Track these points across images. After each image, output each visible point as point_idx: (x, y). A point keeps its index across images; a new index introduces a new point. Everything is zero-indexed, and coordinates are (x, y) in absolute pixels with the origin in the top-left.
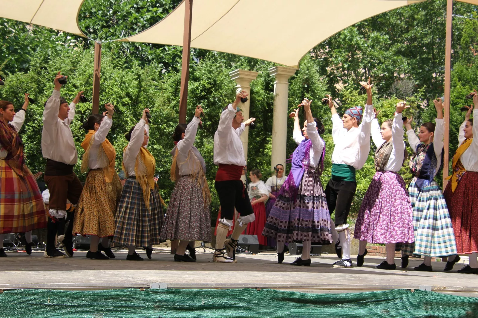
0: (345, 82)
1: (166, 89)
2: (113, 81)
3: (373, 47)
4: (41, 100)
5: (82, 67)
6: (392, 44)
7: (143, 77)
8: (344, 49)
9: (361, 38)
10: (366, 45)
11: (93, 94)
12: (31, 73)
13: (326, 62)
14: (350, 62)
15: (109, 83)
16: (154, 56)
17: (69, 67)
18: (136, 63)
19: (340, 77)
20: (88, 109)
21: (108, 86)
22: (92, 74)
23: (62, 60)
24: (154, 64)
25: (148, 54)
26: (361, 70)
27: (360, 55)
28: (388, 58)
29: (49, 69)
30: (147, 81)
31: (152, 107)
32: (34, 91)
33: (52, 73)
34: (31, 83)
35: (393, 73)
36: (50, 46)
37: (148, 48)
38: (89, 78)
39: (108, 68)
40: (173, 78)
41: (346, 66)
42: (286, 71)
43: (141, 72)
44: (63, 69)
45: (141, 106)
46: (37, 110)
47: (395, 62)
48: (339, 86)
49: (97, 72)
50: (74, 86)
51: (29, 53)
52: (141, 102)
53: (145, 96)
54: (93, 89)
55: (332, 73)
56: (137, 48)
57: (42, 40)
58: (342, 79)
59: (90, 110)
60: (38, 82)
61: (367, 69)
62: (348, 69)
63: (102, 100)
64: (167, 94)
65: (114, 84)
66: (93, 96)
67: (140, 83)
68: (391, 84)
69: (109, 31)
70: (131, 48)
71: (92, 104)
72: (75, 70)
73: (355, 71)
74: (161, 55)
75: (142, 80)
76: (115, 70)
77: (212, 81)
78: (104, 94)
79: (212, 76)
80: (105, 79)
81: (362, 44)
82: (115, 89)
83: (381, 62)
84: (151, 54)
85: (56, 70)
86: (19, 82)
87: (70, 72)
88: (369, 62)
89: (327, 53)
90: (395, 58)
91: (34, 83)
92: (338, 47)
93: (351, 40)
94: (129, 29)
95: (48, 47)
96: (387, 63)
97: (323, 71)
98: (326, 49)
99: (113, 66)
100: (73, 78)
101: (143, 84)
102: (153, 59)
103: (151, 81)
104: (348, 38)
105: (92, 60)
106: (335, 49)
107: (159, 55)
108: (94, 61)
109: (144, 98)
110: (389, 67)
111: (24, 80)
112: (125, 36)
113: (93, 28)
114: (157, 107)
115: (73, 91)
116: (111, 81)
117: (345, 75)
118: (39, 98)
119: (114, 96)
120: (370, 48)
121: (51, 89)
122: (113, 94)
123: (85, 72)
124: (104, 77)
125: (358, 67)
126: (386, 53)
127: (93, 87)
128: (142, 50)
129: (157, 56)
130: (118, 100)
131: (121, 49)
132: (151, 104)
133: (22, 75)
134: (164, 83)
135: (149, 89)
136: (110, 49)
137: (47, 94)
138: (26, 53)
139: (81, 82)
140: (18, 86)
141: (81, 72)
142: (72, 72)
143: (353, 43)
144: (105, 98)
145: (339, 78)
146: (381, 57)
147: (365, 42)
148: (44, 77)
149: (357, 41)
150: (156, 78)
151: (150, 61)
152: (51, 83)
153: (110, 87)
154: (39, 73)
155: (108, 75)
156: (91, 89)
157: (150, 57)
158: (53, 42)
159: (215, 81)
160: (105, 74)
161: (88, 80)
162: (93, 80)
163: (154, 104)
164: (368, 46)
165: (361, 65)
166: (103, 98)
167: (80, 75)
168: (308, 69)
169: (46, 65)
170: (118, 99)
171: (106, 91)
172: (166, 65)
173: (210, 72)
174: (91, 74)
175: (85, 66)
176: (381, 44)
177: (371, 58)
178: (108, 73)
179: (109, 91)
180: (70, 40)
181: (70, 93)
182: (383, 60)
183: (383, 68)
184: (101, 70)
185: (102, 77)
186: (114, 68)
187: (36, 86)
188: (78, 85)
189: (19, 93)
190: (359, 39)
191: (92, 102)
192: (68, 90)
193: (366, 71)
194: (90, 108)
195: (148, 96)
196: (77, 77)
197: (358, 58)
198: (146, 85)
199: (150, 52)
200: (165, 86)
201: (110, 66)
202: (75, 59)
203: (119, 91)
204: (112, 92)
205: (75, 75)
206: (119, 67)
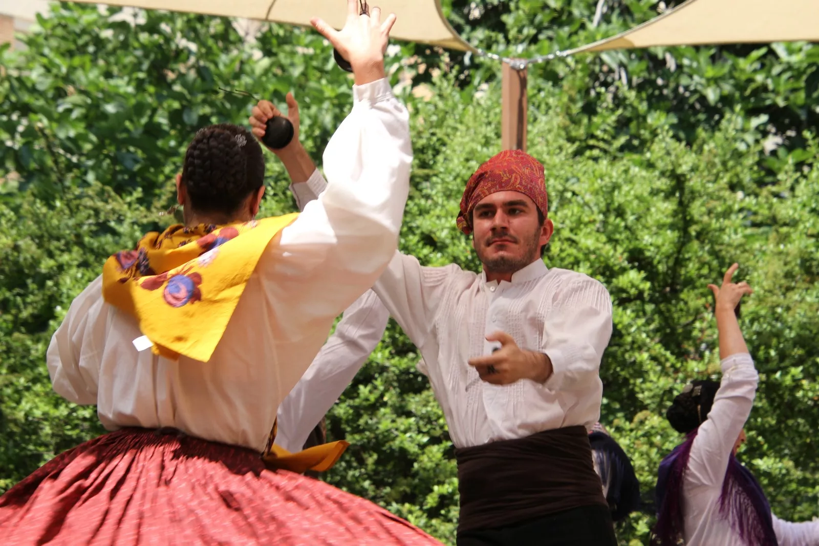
1: (793, 224)
2: (575, 209)
5: (457, 165)
7: (694, 182)
15: (560, 218)
21: (558, 231)
24: (734, 121)
39: (555, 160)
43: (687, 161)
45: (693, 299)
50: (429, 240)
52: (689, 283)
53: (708, 258)
64: (799, 243)
65: (579, 221)
67: (683, 207)
70: (634, 65)
72: (427, 178)
75: (694, 195)
76: (583, 165)
82: (587, 240)
99: (571, 148)
100: (422, 212)
101: (697, 209)
103: (726, 194)
105: (490, 132)
108: (498, 135)
109: (703, 264)
112: (607, 20)
116: (567, 211)
131: (597, 73)
134: (780, 196)
135: (722, 230)
136: (556, 80)
142: (418, 186)
150: (746, 178)
153: (566, 233)
155: (553, 185)
171: (548, 249)
172: (781, 119)
175: (467, 160)
178: (556, 177)
179: (562, 250)
180: (397, 59)
186: (578, 153)
188: (442, 235)
195: (716, 255)
196: (436, 204)
198: (710, 212)
199: (710, 73)
200: (786, 210)
201: (561, 148)
202: (426, 135)
203: (600, 245)
204: (573, 251)
205: (427, 197)
206: (596, 152)
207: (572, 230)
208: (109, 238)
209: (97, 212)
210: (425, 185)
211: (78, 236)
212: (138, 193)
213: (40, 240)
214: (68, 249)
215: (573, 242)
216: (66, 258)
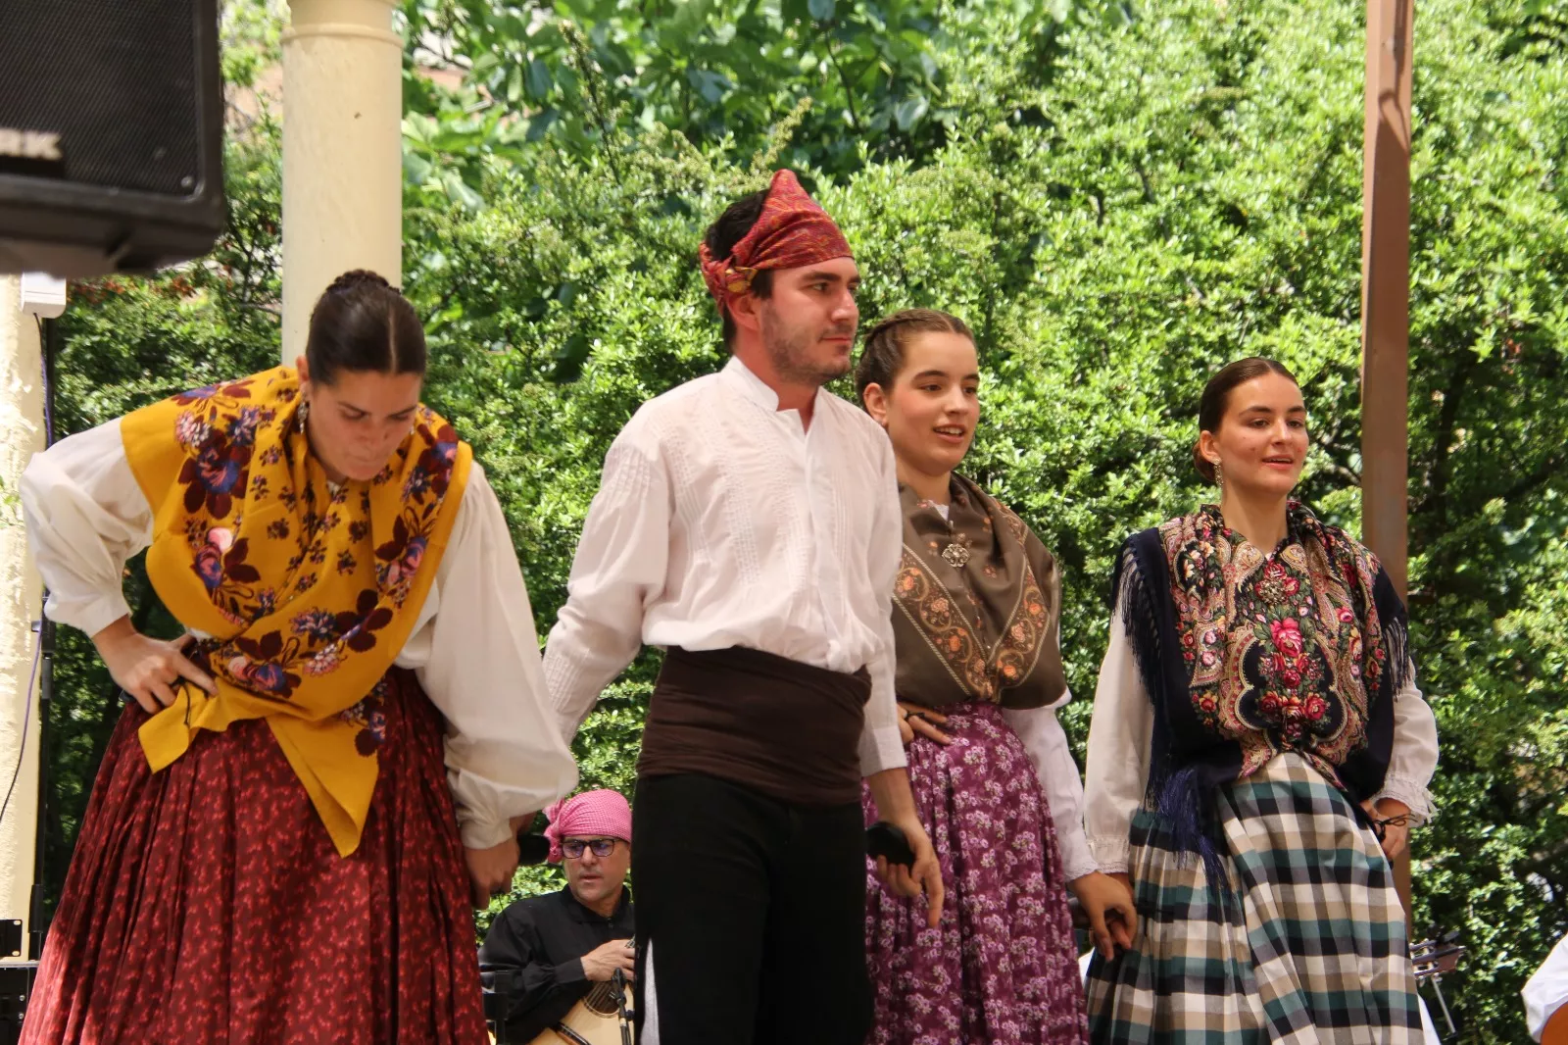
2: (1501, 150)
4: (1019, 338)
5: (1286, 77)
11: (1364, 261)
12: (953, 161)
17: (1193, 93)
20: (1332, 367)
21: (1468, 192)
22: (1354, 124)
23: (1146, 50)
29: (1065, 122)
32: (977, 278)
33: (1087, 141)
34: (955, 225)
38: (1335, 148)
39: (1466, 63)
44: (1156, 105)
46: (999, 406)
49: (1389, 105)
50: (1233, 215)
54: (1366, 227)
59: (1348, 373)
60: (996, 213)
63: (1427, 297)
65: (1509, 172)
66: (1363, 277)
71: (1358, 328)
72: (1231, 103)
76: (1521, 70)
78: (1439, 249)
80: (1445, 146)
82: (1523, 207)
85: (1111, 122)
86: (883, 228)
87: (1200, 124)
91: (971, 229)
99: (1496, 40)
100: (1221, 165)
105: (1347, 16)
108: (1361, 22)
111: (912, 216)
115: (1224, 253)
116: (1486, 155)
118: (1010, 325)
119: (1516, 260)
121: (1080, 253)
122: (1503, 248)
123: (1302, 110)
124: (1436, 131)
127: (1363, 208)
130: (1542, 285)
133: (894, 179)
137: (1056, 288)
139: (1278, 181)
140: (877, 254)
141: (1277, 116)
142: (1214, 119)
144: (1452, 279)
148: (1034, 174)
152: (1080, 213)
153: (1483, 196)
154: (1003, 155)
155: (1461, 110)
156: (1350, 227)
160: (1443, 110)
161: (1324, 165)
162: (1359, 167)
166: (1433, 282)
167: (1269, 137)
169: (1044, 99)
170: (1545, 275)
171: (1450, 225)
174: (1344, 118)
175: (1305, 69)
178: (1467, 95)
179: (1474, 227)
181: (1206, 266)
184: (1416, 81)
185: (1420, 132)
186: (1505, 53)
187: (987, 241)
188: (1257, 205)
191: (1355, 317)
192: (1195, 248)
194: (1346, 359)
196: (1246, 149)
201: (1477, 42)
202: (1232, 25)
203: (1547, 216)
204: (1498, 228)
205: (1231, 138)
206: (1542, 47)
207: (1493, 190)
208: (679, 220)
209: (659, 175)
210: (1227, 115)
211: (628, 216)
212: (728, 141)
213: (566, 224)
214: (611, 238)
215: (1495, 211)
216: (608, 255)
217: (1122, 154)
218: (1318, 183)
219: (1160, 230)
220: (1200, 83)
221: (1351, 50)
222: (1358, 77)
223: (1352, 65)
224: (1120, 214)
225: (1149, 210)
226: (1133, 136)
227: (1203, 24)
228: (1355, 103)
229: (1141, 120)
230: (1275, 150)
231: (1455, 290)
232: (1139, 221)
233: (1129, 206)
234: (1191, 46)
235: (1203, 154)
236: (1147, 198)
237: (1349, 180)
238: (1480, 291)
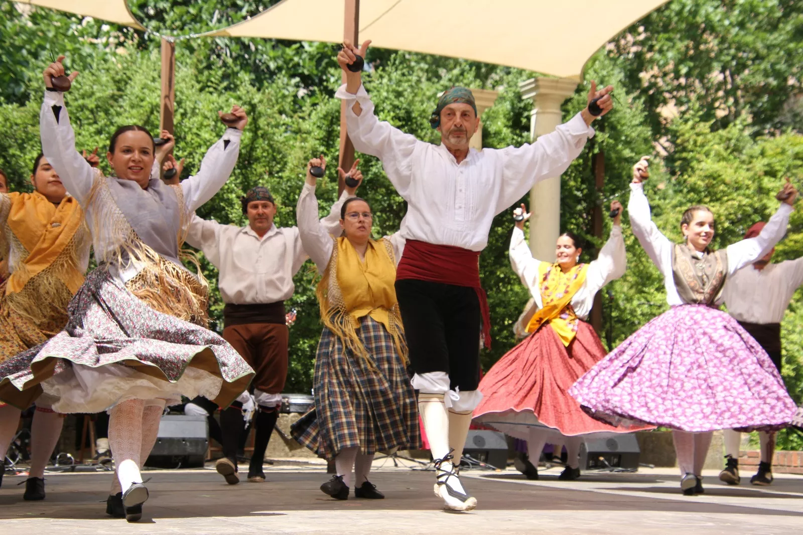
0: (679, 103)
1: (309, 133)
2: (200, 118)
3: (741, 25)
5: (137, 90)
6: (786, 15)
7: (260, 108)
8: (680, 31)
9: (717, 8)
10: (726, 22)
12: (32, 106)
13: (640, 62)
14: (692, 58)
15: (191, 123)
16: (280, 62)
17: (109, 92)
18: (245, 77)
19: (670, 92)
21: (190, 129)
22: (157, 106)
23: (94, 78)
24: (282, 79)
25: (269, 59)
26: (716, 76)
27: (711, 43)
28: (774, 46)
30: (269, 116)
31: (281, 170)
33: (76, 104)
34: (33, 126)
35: (785, 80)
36: (69, 46)
37: (269, 46)
38: (152, 113)
39: (190, 92)
40: (322, 109)
41: (684, 70)
42: (556, 88)
43: (257, 97)
44: (98, 95)
45: (259, 168)
47: (790, 54)
48: (668, 111)
49: (167, 99)
51: (25, 63)
52: (257, 160)
53: (267, 148)
55: (653, 85)
56: (246, 48)
57: (51, 35)
58: (674, 97)
61: (728, 73)
62: (688, 75)
64: (311, 143)
65: (202, 125)
67: (255, 120)
68: (781, 103)
69: (188, 12)
70: (234, 46)
72: (121, 96)
73: (702, 78)
74: (296, 59)
75: (260, 115)
76: (204, 95)
77: (402, 113)
78: (182, 145)
79: (403, 102)
80: (184, 115)
81: (719, 21)
82: (206, 134)
83: (759, 58)
84: (275, 59)
85: (83, 98)
86: (8, 124)
87: (111, 102)
88: (734, 57)
89: (642, 43)
90: (792, 45)
92: (666, 28)
93: (694, 13)
94: (227, 7)
95: (64, 50)
96: (773, 58)
97: (632, 81)
98: (639, 34)
99: (198, 86)
100: (118, 114)
101: (262, 122)
102: (279, 69)
103: (277, 116)
104: (687, 8)
105: (155, 75)
106: (658, 33)
107: (291, 60)
108: (160, 77)
109: (264, 151)
110: (778, 67)
111: (19, 121)
112: (219, 21)
113: (155, 7)
114: (292, 170)
116: (195, 119)
117: (679, 87)
119: (204, 149)
120: (737, 29)
122: (200, 146)
123: (142, 100)
124: (181, 111)
125: (710, 70)
126: (772, 37)
128: (257, 49)
129: (286, 62)
131: (214, 49)
132: (278, 163)
133: (13, 110)
134: (303, 118)
135: (274, 134)
136: (192, 50)
138: (19, 63)
140: (6, 132)
141: (135, 101)
142: (116, 100)
143: (699, 19)
144: (186, 153)
145: (667, 95)
146: (759, 45)
147: (726, 15)
149: (707, 16)
150: (287, 108)
151: (272, 74)
153: (194, 130)
155: (189, 105)
157: (272, 65)
158: (73, 39)
159: (408, 113)
160: (183, 105)
161: (149, 117)
162: (159, 118)
163: (285, 163)
164: (731, 24)
165: (717, 66)
166: (180, 154)
167: (132, 107)
168: (602, 82)
171: (185, 138)
172: (306, 81)
173: (399, 94)
174: (154, 103)
175: (143, 88)
176: (760, 18)
177: (738, 49)
178: (190, 101)
179: (192, 139)
180: (108, 32)
182: (764, 52)
183: (765, 70)
184: (176, 96)
185: (176, 111)
186: (201, 90)
189: (10, 146)
190: (710, 10)
193: (725, 78)
195: (271, 146)
196: (125, 111)
197: (708, 51)
198: (268, 124)
199: (272, 54)
200: (305, 126)
201: (193, 86)
202: (121, 73)
203: (212, 138)
204: (199, 140)
205: (121, 107)
206: (211, 89)
207: (197, 129)
210: (120, 100)
215: (198, 135)
217: (87, 109)
218: (147, 122)
219: (99, 132)
220: (111, 90)
221: (157, 84)
222: (159, 92)
223: (156, 89)
224: (86, 127)
225: (95, 126)
226: (91, 103)
227: (112, 72)
228: (158, 100)
229: (93, 98)
230: (134, 112)
231: (186, 157)
232: (92, 129)
233: (90, 124)
234: (109, 78)
235: (112, 111)
236: (95, 122)
237: (156, 122)
238: (193, 158)
